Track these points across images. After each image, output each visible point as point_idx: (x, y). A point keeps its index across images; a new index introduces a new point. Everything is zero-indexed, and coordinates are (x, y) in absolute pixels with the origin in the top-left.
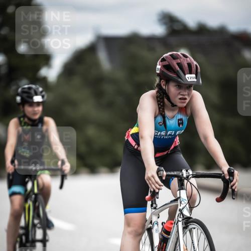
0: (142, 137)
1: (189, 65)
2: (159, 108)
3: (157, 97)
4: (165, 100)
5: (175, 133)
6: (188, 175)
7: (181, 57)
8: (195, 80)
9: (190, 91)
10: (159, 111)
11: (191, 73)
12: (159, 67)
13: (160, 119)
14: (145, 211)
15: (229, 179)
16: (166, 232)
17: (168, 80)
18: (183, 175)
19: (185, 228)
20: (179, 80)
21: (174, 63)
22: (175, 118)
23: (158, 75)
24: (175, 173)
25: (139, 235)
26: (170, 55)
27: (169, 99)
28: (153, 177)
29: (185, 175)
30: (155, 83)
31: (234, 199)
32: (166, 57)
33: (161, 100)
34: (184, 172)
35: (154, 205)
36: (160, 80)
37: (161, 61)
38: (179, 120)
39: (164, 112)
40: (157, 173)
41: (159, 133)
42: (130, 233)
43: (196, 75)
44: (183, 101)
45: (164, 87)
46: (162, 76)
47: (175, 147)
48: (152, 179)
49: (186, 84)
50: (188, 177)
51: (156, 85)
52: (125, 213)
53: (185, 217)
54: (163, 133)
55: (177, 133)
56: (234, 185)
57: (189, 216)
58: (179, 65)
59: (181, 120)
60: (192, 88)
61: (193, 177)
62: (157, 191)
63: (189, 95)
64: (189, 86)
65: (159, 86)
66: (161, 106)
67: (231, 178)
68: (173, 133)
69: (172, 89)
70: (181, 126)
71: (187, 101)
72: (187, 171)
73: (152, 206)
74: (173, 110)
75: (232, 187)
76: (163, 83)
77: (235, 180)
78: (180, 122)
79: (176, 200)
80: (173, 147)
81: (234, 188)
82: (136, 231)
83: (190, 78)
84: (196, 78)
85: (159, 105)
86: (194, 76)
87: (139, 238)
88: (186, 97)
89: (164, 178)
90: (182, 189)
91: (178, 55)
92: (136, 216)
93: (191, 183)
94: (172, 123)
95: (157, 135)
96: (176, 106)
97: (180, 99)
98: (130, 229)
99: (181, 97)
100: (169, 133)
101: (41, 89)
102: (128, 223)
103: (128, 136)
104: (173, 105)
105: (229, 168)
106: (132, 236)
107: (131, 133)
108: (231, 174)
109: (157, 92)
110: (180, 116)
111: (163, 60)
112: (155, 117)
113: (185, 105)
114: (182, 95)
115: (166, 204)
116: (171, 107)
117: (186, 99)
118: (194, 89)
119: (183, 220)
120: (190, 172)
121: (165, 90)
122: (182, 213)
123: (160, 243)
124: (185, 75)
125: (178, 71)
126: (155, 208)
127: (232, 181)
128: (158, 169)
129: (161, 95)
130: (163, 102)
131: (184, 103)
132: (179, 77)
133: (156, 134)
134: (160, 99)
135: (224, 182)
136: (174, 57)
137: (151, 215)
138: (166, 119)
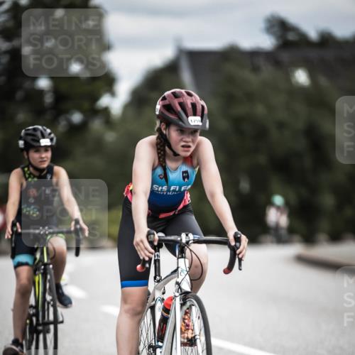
0: (135, 193)
1: (194, 106)
2: (159, 158)
3: (157, 144)
4: (167, 148)
5: (180, 188)
6: (188, 240)
7: (183, 95)
8: (201, 124)
9: (195, 136)
10: (159, 161)
11: (195, 114)
12: (158, 107)
13: (159, 171)
14: (147, 284)
15: (235, 245)
16: (166, 310)
17: (168, 123)
18: (181, 240)
19: (182, 305)
20: (181, 123)
21: (176, 103)
22: (179, 170)
23: (159, 117)
24: (172, 238)
25: (138, 315)
26: (172, 93)
27: (170, 147)
28: (142, 241)
29: (184, 241)
30: (155, 127)
31: (240, 269)
32: (168, 95)
33: (162, 148)
34: (183, 235)
35: (158, 278)
36: (161, 122)
37: (162, 100)
38: (183, 172)
39: (165, 162)
40: (147, 237)
41: (160, 188)
42: (127, 312)
43: (202, 117)
44: (186, 149)
45: (164, 132)
46: (162, 117)
47: (185, 207)
48: (141, 244)
49: (189, 129)
50: (187, 242)
51: (156, 129)
52: (123, 286)
53: (183, 291)
54: (165, 188)
55: (183, 189)
56: (240, 253)
57: (189, 290)
58: (182, 105)
59: (186, 172)
60: (198, 134)
61: (194, 243)
62: (147, 259)
63: (193, 142)
64: (193, 131)
65: (159, 130)
66: (162, 155)
67: (238, 244)
68: (177, 189)
69: (173, 135)
70: (186, 180)
71: (192, 149)
72: (187, 235)
73: (155, 278)
74: (177, 161)
75: (239, 254)
76: (163, 127)
77: (241, 247)
78: (186, 175)
79: (176, 271)
80: (181, 206)
81: (240, 256)
82: (133, 309)
83: (194, 121)
84: (202, 121)
85: (158, 153)
86: (198, 118)
87: (138, 318)
88: (191, 144)
89: (156, 243)
90: (182, 257)
91: (182, 93)
92: (135, 291)
93: (191, 250)
94: (175, 176)
95: (158, 191)
96: (179, 155)
97: (183, 146)
98: (127, 307)
99: (183, 144)
100: (172, 188)
101: (49, 131)
102: (125, 299)
103: (127, 191)
104: (176, 154)
105: (236, 233)
106: (128, 315)
107: (131, 188)
108: (237, 239)
109: (158, 138)
110: (184, 168)
111: (164, 99)
112: (154, 169)
113: (189, 154)
114: (185, 142)
115: (167, 277)
116: (173, 157)
117: (189, 147)
118: (200, 135)
119: (180, 295)
120: (191, 236)
121: (166, 135)
122: (180, 288)
123: (160, 325)
124: (187, 117)
125: (179, 112)
126: (158, 281)
127: (238, 248)
128: (148, 232)
129: (161, 141)
130: (164, 151)
131: (188, 151)
132: (180, 119)
133: (157, 189)
134: (161, 146)
135: (231, 250)
136: (175, 95)
137: (154, 290)
138: (168, 171)
